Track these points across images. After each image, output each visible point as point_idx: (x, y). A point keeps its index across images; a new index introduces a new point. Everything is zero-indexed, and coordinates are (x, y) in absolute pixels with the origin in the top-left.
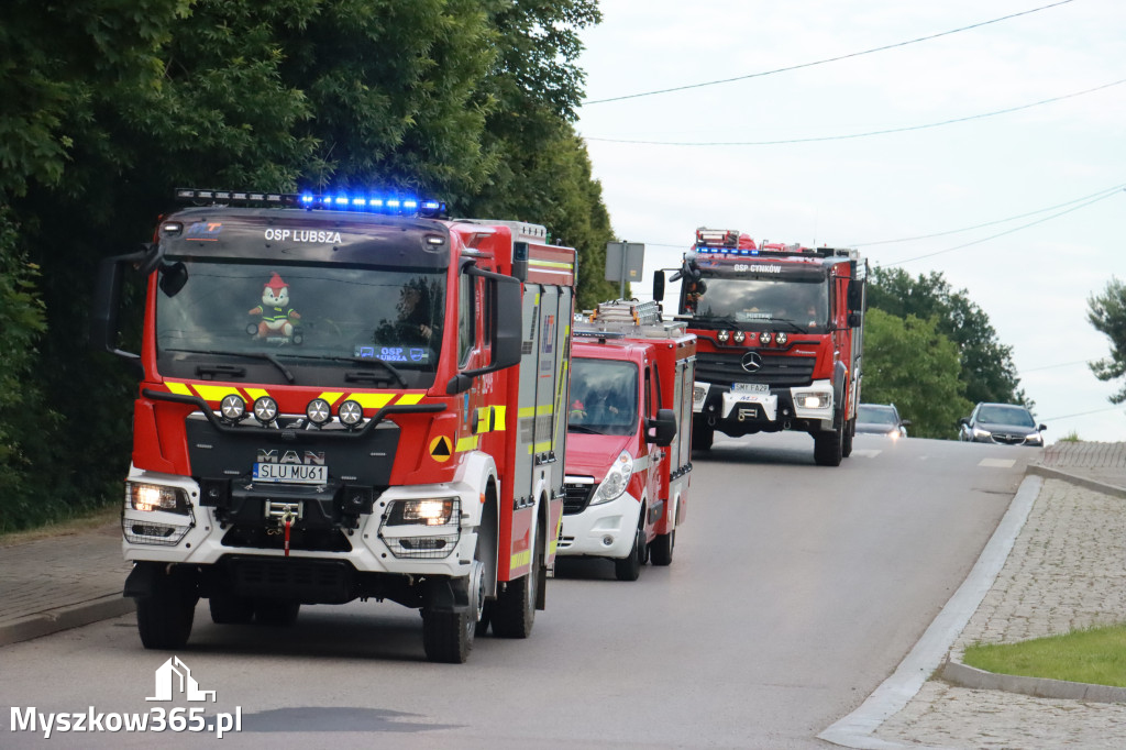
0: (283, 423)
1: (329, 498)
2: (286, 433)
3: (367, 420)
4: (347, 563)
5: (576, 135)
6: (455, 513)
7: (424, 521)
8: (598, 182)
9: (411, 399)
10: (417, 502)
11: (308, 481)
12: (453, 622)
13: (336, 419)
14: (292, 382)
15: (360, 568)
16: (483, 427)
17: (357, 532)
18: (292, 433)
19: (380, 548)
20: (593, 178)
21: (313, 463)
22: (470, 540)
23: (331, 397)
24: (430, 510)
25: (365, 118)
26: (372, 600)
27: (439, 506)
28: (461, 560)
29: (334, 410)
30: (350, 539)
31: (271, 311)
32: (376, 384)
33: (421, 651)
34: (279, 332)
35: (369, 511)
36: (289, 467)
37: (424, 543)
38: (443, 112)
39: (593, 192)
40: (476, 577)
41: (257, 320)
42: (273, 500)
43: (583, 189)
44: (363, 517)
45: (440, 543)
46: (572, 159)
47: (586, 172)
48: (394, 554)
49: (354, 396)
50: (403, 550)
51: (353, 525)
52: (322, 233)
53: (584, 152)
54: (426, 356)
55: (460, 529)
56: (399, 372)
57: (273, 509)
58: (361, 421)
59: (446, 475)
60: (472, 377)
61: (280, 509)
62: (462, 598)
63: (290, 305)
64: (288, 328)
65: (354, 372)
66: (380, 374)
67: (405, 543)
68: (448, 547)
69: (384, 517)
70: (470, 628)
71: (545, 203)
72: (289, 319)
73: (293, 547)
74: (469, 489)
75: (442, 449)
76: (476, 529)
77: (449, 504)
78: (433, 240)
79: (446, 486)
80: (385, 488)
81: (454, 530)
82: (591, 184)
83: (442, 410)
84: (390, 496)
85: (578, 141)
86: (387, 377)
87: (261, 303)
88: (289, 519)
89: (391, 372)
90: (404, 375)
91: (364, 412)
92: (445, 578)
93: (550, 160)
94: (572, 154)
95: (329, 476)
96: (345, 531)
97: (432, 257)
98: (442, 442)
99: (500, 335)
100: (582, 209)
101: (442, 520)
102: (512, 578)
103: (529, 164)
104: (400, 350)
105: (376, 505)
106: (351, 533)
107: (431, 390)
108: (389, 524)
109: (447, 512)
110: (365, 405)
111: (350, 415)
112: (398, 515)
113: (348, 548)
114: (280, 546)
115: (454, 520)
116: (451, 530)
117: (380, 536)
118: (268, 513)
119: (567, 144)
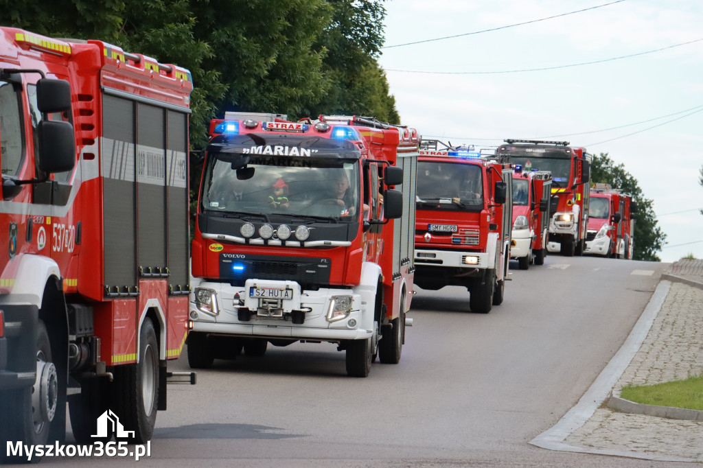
5: (379, 67)
8: (393, 97)
9: (562, 190)
10: (563, 216)
20: (390, 94)
24: (567, 218)
25: (245, 57)
38: (296, 54)
39: (390, 103)
40: (576, 235)
43: (383, 101)
46: (377, 83)
47: (385, 90)
53: (384, 78)
54: (566, 180)
55: (574, 223)
63: (532, 167)
67: (560, 226)
68: (571, 227)
69: (555, 219)
74: (575, 213)
75: (569, 203)
77: (571, 216)
79: (570, 212)
80: (555, 212)
82: (388, 98)
83: (569, 194)
84: (556, 215)
85: (381, 71)
89: (557, 184)
90: (560, 184)
92: (570, 235)
93: (363, 83)
94: (377, 79)
97: (567, 156)
100: (383, 114)
101: (569, 220)
103: (350, 86)
104: (559, 178)
107: (568, 188)
108: (557, 221)
112: (559, 219)
115: (572, 220)
119: (374, 73)
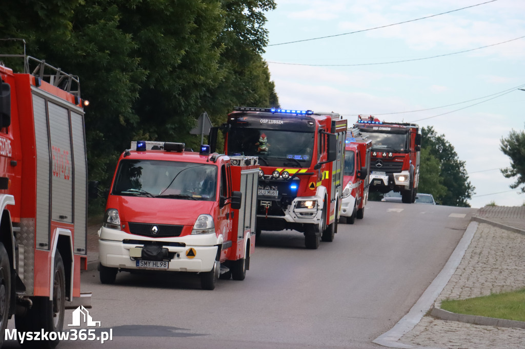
0: (264, 177)
1: (279, 200)
2: (266, 180)
3: (290, 177)
4: (284, 219)
5: (263, 60)
6: (316, 205)
7: (307, 207)
8: (273, 83)
9: (303, 171)
10: (305, 201)
11: (272, 195)
12: (315, 237)
13: (281, 177)
14: (268, 166)
15: (287, 221)
16: (323, 178)
17: (287, 210)
18: (268, 181)
19: (294, 215)
20: (271, 80)
21: (274, 190)
22: (320, 212)
23: (280, 170)
24: (309, 204)
25: (163, 50)
26: (289, 230)
27: (311, 203)
28: (317, 219)
29: (281, 174)
30: (285, 212)
31: (261, 144)
32: (293, 166)
33: (304, 246)
34: (264, 150)
35: (290, 204)
36: (267, 191)
37: (307, 214)
38: (201, 51)
39: (271, 86)
40: (321, 224)
41: (258, 146)
42: (263, 200)
43: (266, 85)
44: (289, 206)
45: (312, 214)
46: (261, 72)
47: (268, 78)
48: (298, 217)
49: (286, 170)
50: (301, 216)
51: (286, 208)
52: (277, 121)
53: (267, 68)
54: (308, 158)
55: (317, 210)
56: (300, 163)
57: (263, 203)
58: (288, 177)
59: (313, 193)
60: (321, 164)
61: (265, 203)
62: (318, 230)
63: (267, 142)
64: (267, 149)
65: (286, 163)
66: (294, 163)
67: (301, 214)
68: (314, 215)
69: (295, 206)
70: (320, 239)
71: (249, 92)
72: (267, 146)
73: (268, 215)
74: (320, 198)
75: (312, 186)
76: (321, 210)
77: (314, 202)
78: (311, 123)
79: (313, 197)
80: (295, 197)
81: (316, 210)
82: (270, 83)
83: (313, 174)
84: (296, 200)
85: (264, 63)
86: (296, 164)
87: (259, 141)
88: (267, 206)
89: (297, 162)
90: (301, 164)
91: (290, 175)
92: (313, 224)
93: (251, 72)
94: (261, 69)
95: (279, 194)
96: (283, 210)
97: (310, 128)
98: (313, 184)
99: (330, 152)
100: (265, 95)
101: (312, 207)
102: (330, 223)
103: (241, 73)
104: (300, 156)
105: (293, 202)
106: (285, 211)
107: (310, 168)
108: (296, 208)
109: (314, 205)
110: (289, 173)
111: (286, 175)
112: (299, 205)
113: (284, 215)
114: (265, 215)
115: (316, 207)
116: (315, 210)
117: (294, 212)
118: (261, 204)
119: (259, 65)
